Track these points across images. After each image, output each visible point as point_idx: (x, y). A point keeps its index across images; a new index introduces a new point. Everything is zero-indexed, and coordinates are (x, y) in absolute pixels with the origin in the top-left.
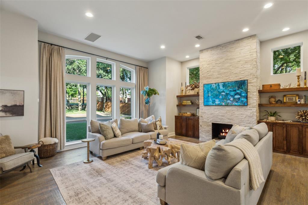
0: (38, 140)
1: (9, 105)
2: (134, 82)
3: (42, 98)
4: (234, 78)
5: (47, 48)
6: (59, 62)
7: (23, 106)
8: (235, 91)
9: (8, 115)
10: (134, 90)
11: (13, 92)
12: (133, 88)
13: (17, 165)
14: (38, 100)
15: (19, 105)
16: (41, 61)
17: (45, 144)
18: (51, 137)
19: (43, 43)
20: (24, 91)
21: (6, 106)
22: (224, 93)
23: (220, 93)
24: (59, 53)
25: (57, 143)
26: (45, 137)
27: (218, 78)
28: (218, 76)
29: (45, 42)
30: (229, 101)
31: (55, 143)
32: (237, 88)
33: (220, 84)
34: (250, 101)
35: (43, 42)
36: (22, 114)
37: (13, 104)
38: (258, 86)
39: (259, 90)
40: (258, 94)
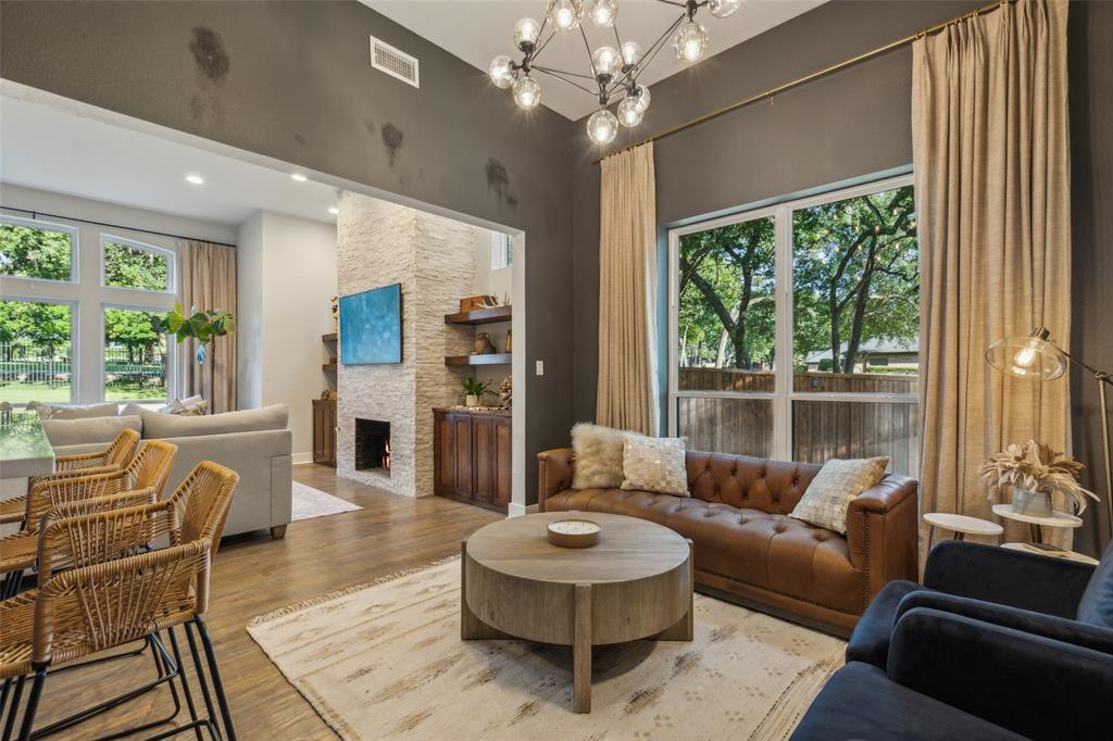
2: (175, 292)
4: (385, 279)
8: (383, 317)
30: (375, 351)
32: (385, 309)
38: (446, 302)
39: (446, 317)
40: (444, 327)
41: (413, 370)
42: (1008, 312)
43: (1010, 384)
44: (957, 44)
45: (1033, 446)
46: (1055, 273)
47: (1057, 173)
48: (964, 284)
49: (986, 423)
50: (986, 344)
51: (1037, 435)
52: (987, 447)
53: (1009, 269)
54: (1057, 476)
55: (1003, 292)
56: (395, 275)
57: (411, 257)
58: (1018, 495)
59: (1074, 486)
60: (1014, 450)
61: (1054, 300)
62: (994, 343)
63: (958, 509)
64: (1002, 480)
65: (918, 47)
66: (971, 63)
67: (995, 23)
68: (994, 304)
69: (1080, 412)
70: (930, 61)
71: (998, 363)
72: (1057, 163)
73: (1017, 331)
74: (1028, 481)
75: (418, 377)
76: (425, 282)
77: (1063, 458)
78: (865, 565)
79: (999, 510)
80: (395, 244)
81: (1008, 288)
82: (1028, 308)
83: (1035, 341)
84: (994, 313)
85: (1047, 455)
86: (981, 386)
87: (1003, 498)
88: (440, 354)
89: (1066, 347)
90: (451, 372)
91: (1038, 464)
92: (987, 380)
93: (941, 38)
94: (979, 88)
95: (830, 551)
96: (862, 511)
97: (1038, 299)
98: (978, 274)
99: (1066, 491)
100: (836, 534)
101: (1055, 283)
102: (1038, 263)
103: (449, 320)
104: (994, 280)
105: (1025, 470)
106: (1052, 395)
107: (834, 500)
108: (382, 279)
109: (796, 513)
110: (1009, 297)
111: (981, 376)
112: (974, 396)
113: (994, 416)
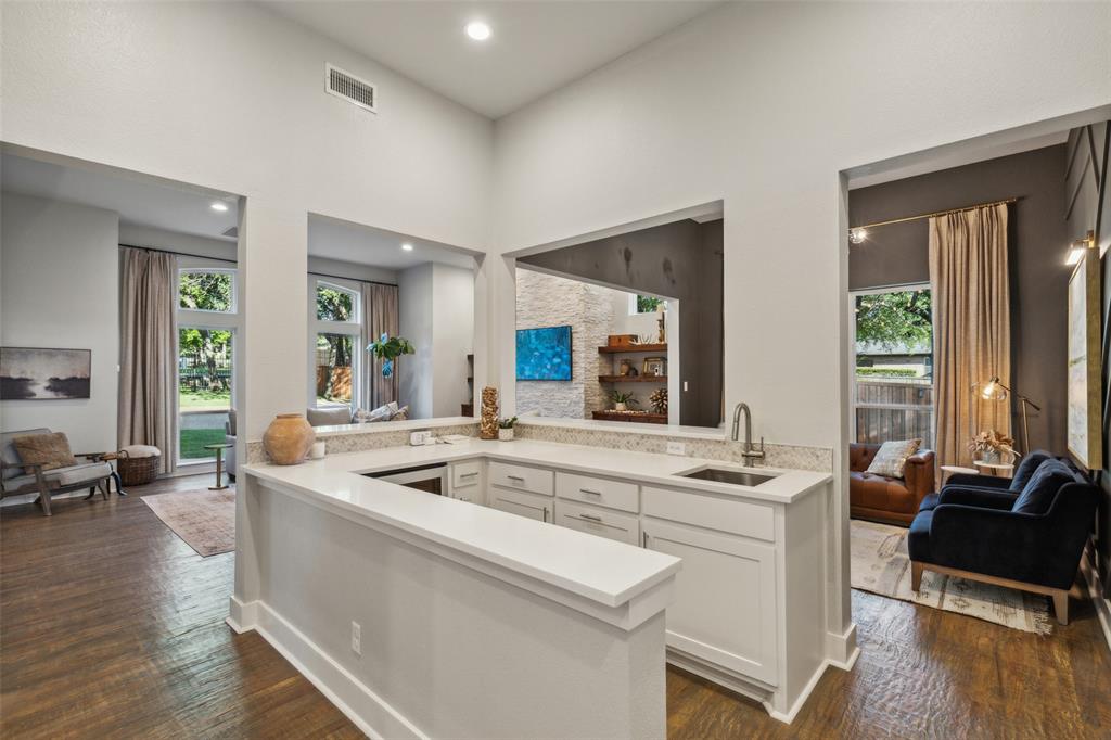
0: (118, 448)
1: (62, 377)
2: (359, 322)
3: (125, 363)
4: (553, 321)
5: (136, 257)
6: (163, 286)
7: (88, 380)
8: (553, 348)
9: (61, 396)
10: (359, 340)
11: (71, 354)
12: (357, 337)
13: (82, 479)
14: (119, 367)
15: (82, 379)
16: (125, 285)
17: (131, 456)
18: (146, 443)
19: (128, 250)
20: (90, 351)
21: (56, 380)
22: (536, 353)
23: (532, 351)
24: (163, 266)
25: (158, 457)
26: (132, 443)
27: (529, 318)
28: (531, 314)
29: (132, 247)
30: (544, 370)
31: (154, 457)
32: (556, 343)
33: (532, 332)
34: (579, 371)
35: (129, 246)
36: (86, 395)
37: (70, 375)
38: (598, 338)
39: (600, 348)
40: (598, 356)
41: (583, 386)
42: (980, 366)
43: (981, 403)
44: (953, 225)
45: (992, 432)
46: (1003, 348)
47: (1003, 298)
48: (958, 350)
49: (970, 422)
50: (970, 383)
51: (995, 427)
52: (970, 433)
53: (980, 344)
54: (1003, 446)
55: (977, 356)
56: (564, 319)
57: (580, 308)
58: (985, 455)
59: (1010, 450)
60: (984, 434)
61: (1002, 360)
62: (974, 384)
63: (956, 463)
64: (978, 448)
65: (932, 221)
66: (960, 237)
67: (972, 216)
68: (973, 361)
69: (1015, 415)
70: (938, 229)
71: (976, 392)
72: (1003, 293)
73: (985, 378)
74: (990, 448)
75: (585, 390)
76: (589, 325)
77: (1007, 437)
78: (915, 490)
79: (976, 463)
80: (563, 297)
81: (980, 353)
82: (990, 364)
83: (993, 383)
84: (973, 366)
85: (999, 436)
86: (967, 402)
87: (979, 458)
88: (596, 374)
89: (1008, 386)
90: (602, 386)
91: (994, 440)
92: (970, 400)
93: (944, 219)
94: (964, 250)
95: (896, 486)
96: (913, 465)
97: (995, 360)
98: (965, 344)
99: (1007, 452)
100: (897, 478)
101: (1003, 351)
102: (994, 342)
103: (601, 350)
104: (973, 349)
105: (989, 443)
106: (1002, 407)
107: (894, 461)
108: (551, 321)
109: (870, 470)
110: (980, 358)
111: (967, 397)
112: (964, 408)
113: (974, 418)
